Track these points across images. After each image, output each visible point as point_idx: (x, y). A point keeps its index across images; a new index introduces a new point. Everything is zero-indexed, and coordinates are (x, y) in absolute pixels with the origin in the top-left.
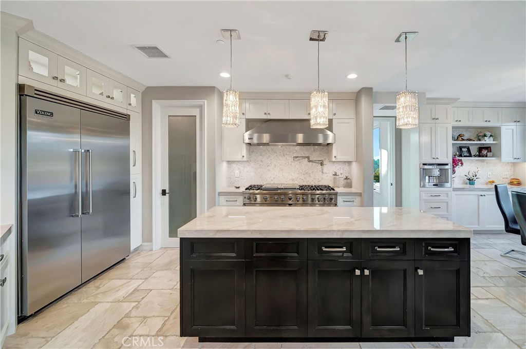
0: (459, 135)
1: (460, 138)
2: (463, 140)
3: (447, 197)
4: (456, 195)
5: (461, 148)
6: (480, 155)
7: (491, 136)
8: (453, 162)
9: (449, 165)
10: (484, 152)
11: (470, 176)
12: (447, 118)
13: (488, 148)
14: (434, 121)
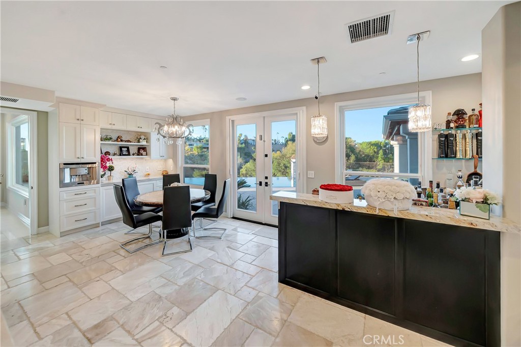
0: (118, 137)
1: (119, 140)
2: (122, 141)
3: (95, 193)
4: (105, 190)
5: (121, 148)
6: (139, 154)
7: (144, 139)
8: (101, 161)
9: (97, 163)
10: (142, 151)
11: (130, 171)
12: (95, 121)
13: (144, 149)
14: (79, 122)
